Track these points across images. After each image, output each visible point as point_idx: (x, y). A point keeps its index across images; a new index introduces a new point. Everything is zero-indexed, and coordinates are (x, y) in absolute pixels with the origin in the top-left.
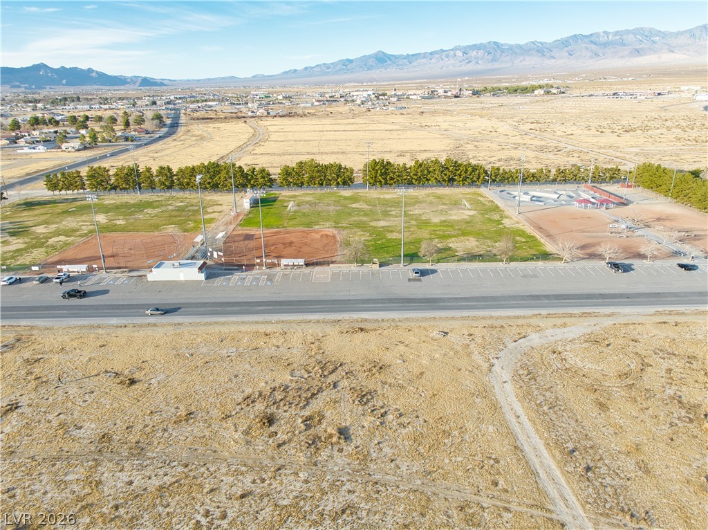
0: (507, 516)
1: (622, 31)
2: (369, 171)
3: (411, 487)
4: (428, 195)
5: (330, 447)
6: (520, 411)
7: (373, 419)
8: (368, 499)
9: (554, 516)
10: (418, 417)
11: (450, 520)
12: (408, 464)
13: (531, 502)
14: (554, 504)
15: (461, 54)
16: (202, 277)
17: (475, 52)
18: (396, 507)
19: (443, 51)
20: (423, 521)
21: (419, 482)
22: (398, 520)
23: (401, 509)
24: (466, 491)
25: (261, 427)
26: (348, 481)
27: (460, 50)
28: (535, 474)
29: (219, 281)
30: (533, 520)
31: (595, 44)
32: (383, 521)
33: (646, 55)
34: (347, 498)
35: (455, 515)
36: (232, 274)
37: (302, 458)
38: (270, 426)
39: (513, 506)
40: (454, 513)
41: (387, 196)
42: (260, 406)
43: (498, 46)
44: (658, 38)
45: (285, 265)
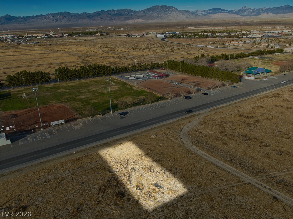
0: (235, 188)
1: (119, 10)
2: (58, 73)
3: (200, 194)
4: (92, 81)
5: (158, 194)
6: (206, 154)
7: (163, 176)
8: (191, 205)
9: (246, 182)
10: (177, 169)
11: (222, 198)
12: (191, 187)
13: (236, 181)
14: (242, 179)
15: (52, 17)
16: (9, 142)
17: (59, 16)
18: (202, 203)
19: (42, 15)
20: (215, 203)
21: (200, 191)
22: (208, 207)
23: (205, 203)
24: (216, 187)
25: (121, 199)
26: (177, 202)
27: (51, 15)
28: (229, 172)
29: (21, 142)
30: (242, 186)
31: (110, 15)
32: (203, 210)
33: (130, 20)
34: (184, 209)
35: (221, 196)
36: (26, 136)
37: (152, 203)
38: (124, 197)
39: (233, 185)
40: (220, 195)
41: (72, 84)
42: (110, 191)
43: (69, 14)
44: (133, 13)
45: (54, 125)
